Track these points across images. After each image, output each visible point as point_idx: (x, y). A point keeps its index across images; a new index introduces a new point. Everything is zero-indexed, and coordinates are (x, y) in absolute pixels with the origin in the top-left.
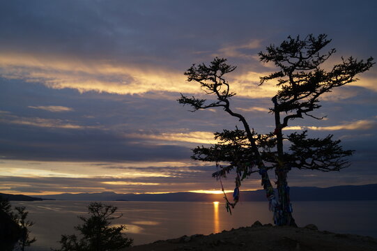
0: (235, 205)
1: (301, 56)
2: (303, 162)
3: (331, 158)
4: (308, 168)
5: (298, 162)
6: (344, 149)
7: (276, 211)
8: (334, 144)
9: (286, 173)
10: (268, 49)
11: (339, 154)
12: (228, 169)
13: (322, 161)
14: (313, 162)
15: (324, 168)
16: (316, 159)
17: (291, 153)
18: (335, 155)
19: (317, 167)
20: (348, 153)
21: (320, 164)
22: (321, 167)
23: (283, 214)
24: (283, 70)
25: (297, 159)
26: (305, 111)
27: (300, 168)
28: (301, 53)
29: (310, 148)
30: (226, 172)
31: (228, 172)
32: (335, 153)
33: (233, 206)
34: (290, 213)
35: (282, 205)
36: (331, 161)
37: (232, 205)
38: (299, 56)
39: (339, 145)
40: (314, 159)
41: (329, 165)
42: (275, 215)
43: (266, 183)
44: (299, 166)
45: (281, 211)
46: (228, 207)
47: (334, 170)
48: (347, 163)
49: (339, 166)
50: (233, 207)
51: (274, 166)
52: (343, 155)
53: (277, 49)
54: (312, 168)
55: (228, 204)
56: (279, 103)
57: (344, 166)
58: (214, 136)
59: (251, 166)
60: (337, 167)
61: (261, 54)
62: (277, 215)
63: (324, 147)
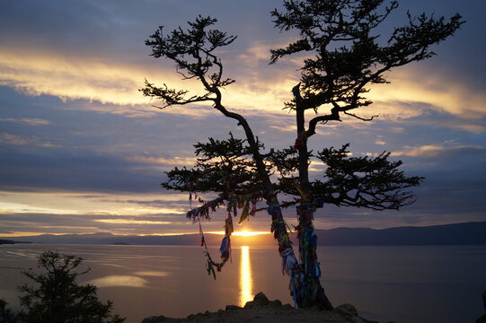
0: (222, 265)
1: (341, 19)
2: (344, 196)
3: (386, 190)
4: (350, 204)
5: (336, 195)
6: (407, 176)
7: (293, 276)
8: (392, 167)
9: (311, 212)
10: (287, 4)
11: (398, 182)
12: (214, 204)
13: (373, 194)
14: (358, 196)
15: (376, 204)
16: (364, 191)
17: (325, 180)
18: (392, 185)
19: (365, 204)
20: (414, 181)
21: (369, 198)
22: (370, 203)
23: (305, 280)
24: (309, 38)
25: (335, 191)
26: (344, 109)
27: (338, 204)
28: (341, 15)
29: (355, 174)
30: (210, 209)
31: (214, 210)
32: (394, 181)
33: (219, 267)
34: (317, 279)
35: (303, 265)
36: (386, 193)
37: (217, 265)
38: (338, 20)
39: (400, 169)
40: (361, 191)
41: (383, 201)
42: (292, 281)
43: (278, 228)
44: (337, 202)
45: (302, 276)
46: (210, 269)
47: (390, 208)
48: (411, 197)
49: (398, 202)
50: (219, 270)
51: (298, 201)
52: (404, 184)
53: (302, 5)
54: (358, 205)
55: (211, 263)
56: (302, 95)
57: (406, 201)
58: (195, 149)
59: (254, 199)
60: (396, 204)
61: (275, 13)
62: (296, 281)
63: (376, 171)
